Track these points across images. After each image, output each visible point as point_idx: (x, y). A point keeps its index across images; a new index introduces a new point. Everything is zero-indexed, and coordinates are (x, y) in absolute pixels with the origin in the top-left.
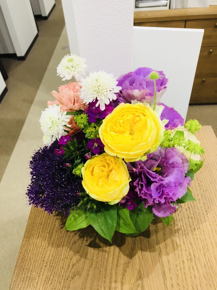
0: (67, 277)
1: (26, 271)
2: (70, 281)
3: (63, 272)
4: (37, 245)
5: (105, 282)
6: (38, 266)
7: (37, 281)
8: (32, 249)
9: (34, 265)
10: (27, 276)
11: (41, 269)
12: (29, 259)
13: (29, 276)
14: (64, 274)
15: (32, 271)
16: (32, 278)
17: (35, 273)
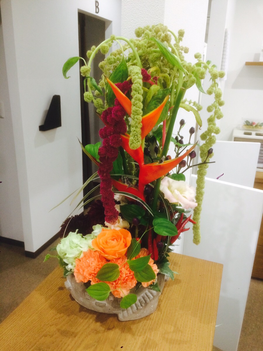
0: (47, 324)
2: (48, 327)
4: (38, 299)
5: (71, 335)
6: (32, 311)
7: (26, 319)
10: (22, 315)
11: (33, 314)
12: (28, 305)
13: (23, 315)
14: (47, 321)
15: (26, 313)
16: (24, 317)
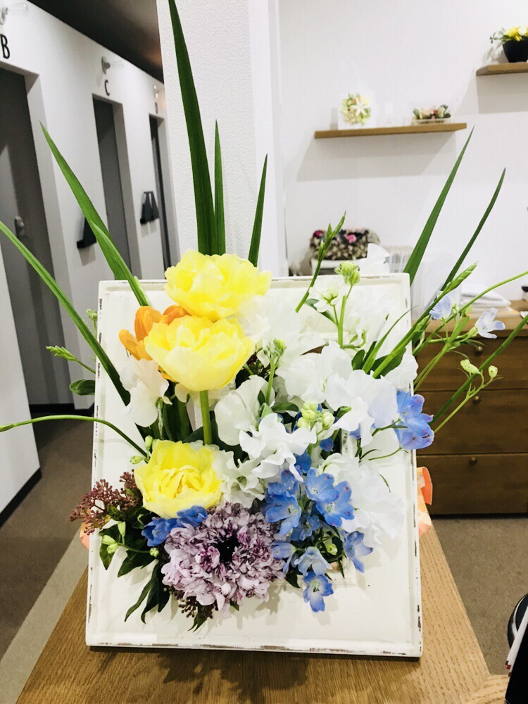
0: (125, 675)
1: (56, 666)
3: (119, 668)
6: (78, 659)
7: (72, 679)
8: (70, 636)
9: (70, 660)
12: (62, 650)
14: (122, 671)
16: (65, 677)
17: (70, 669)
